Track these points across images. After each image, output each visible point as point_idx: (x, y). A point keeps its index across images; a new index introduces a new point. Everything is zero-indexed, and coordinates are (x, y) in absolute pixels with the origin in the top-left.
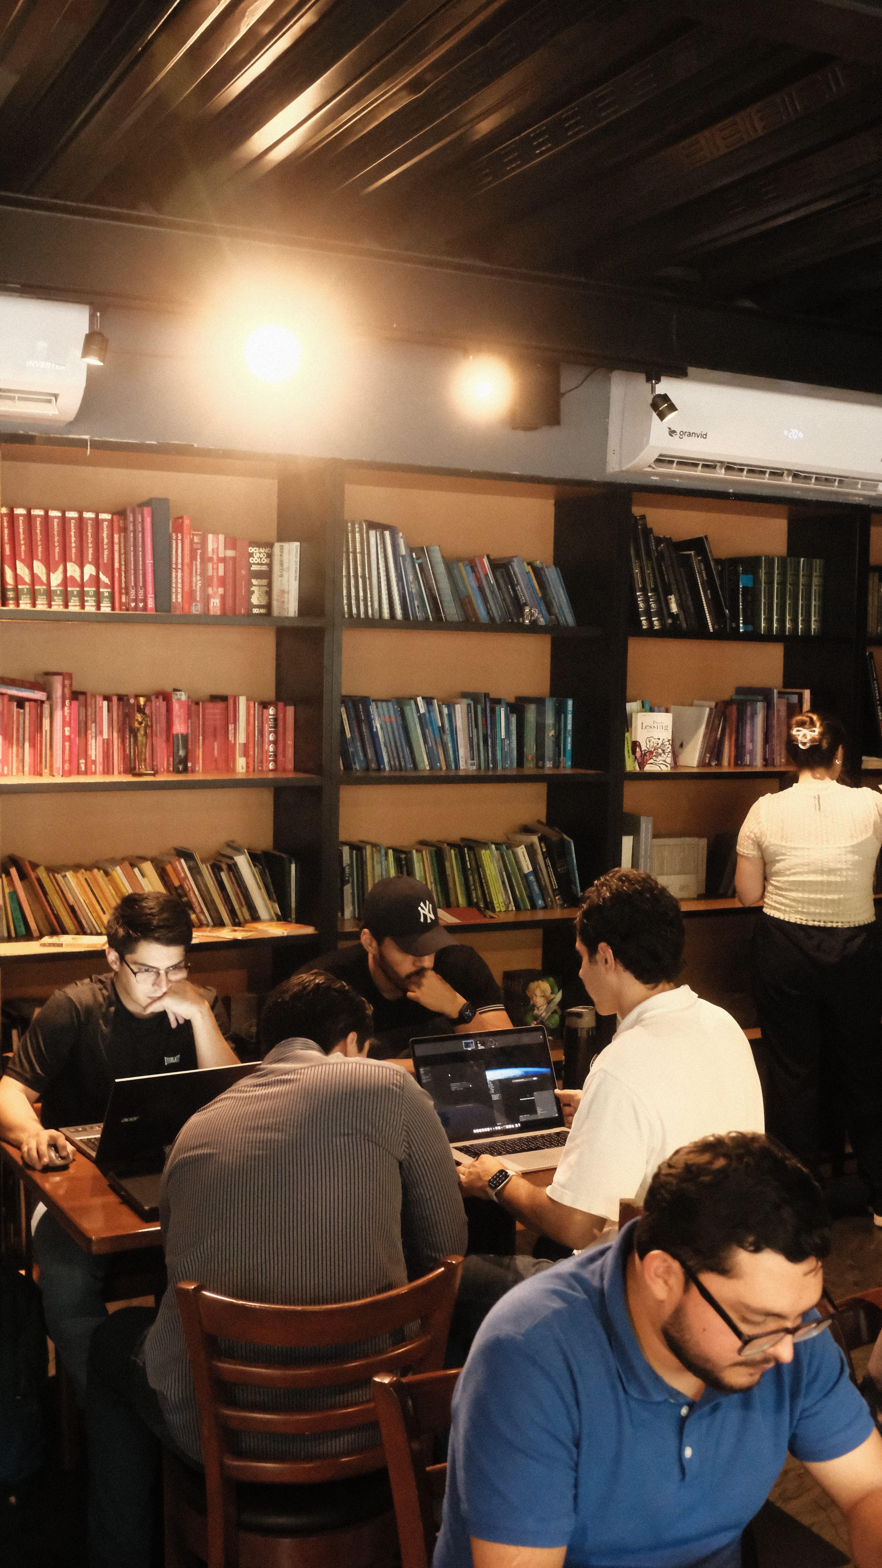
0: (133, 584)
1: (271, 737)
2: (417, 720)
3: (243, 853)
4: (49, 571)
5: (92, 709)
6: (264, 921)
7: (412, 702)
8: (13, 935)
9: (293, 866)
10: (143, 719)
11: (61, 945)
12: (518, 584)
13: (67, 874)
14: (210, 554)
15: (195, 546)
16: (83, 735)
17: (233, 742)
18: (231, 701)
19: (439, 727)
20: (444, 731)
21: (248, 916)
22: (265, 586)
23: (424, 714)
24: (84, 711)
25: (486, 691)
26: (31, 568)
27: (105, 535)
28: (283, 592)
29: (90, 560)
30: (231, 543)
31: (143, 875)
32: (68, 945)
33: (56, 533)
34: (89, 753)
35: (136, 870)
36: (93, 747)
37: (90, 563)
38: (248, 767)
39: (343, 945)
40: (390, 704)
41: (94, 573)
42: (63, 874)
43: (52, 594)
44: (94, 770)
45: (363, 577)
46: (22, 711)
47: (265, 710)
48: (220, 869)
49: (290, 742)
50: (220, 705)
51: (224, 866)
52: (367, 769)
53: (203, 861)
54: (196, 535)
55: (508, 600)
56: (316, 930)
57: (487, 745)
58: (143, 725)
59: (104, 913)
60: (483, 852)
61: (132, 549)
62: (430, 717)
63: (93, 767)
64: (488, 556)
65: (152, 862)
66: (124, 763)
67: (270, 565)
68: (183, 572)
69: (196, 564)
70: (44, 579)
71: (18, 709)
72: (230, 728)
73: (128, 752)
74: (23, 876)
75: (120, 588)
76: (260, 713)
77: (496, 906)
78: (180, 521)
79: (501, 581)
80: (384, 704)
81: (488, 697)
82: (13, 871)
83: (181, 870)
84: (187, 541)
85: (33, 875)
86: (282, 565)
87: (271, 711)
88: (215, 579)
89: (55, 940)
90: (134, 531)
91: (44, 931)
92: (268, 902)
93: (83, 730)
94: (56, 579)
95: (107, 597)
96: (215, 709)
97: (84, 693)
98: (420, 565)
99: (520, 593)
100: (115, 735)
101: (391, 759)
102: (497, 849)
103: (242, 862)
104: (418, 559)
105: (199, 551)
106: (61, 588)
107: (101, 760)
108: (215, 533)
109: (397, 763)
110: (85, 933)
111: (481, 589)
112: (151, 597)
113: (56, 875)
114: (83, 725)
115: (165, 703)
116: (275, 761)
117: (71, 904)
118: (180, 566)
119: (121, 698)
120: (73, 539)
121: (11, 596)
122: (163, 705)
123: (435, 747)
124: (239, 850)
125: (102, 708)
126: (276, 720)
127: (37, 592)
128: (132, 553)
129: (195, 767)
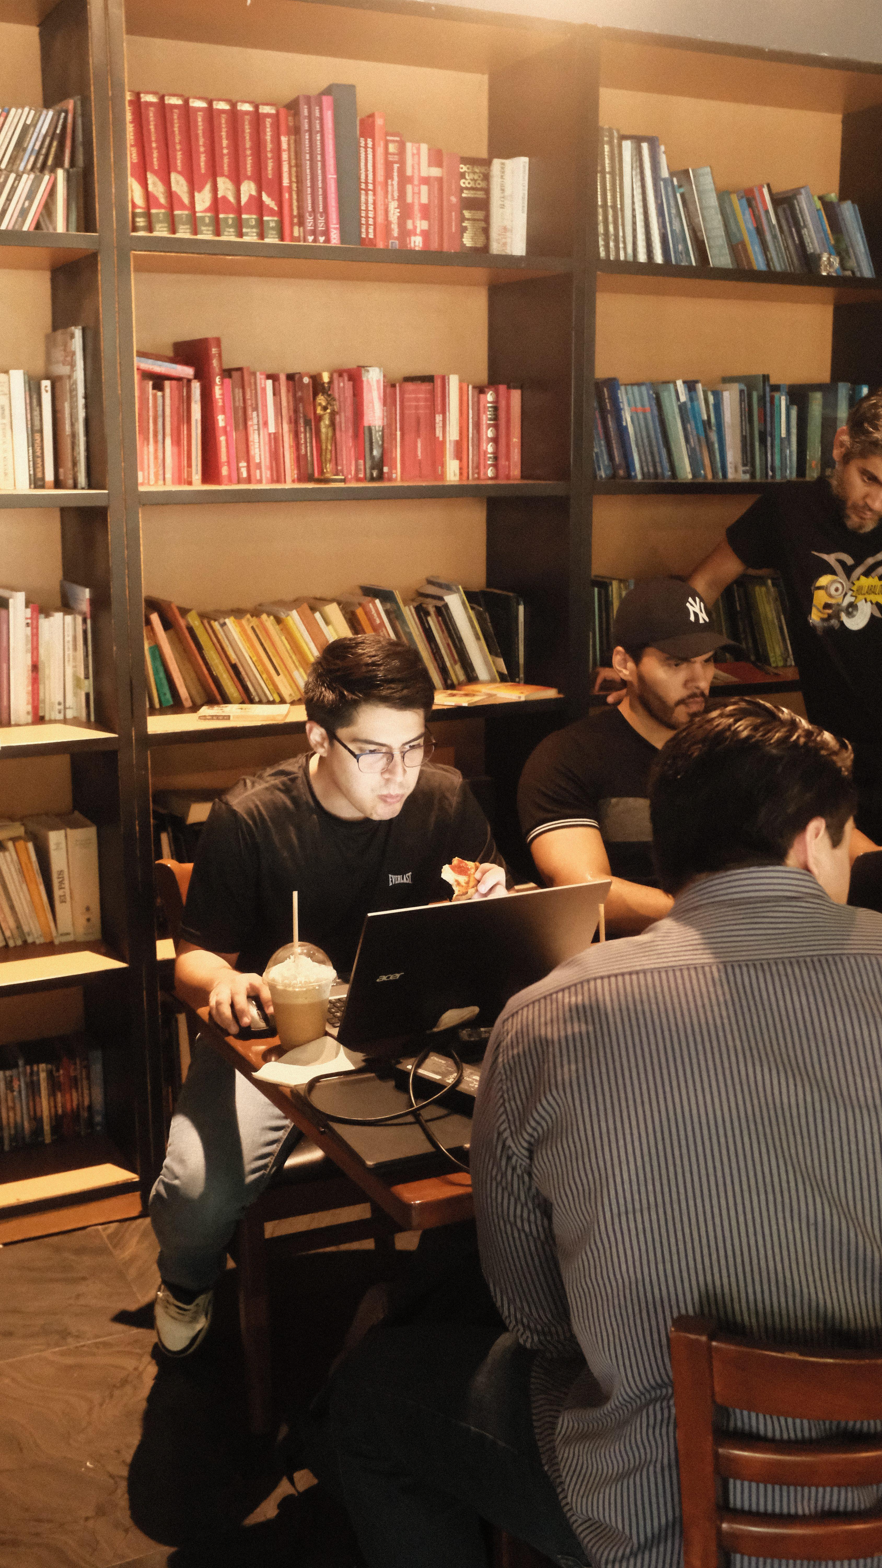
0: (310, 209)
1: (490, 433)
2: (677, 410)
3: (458, 591)
4: (193, 189)
5: (251, 390)
6: (483, 683)
7: (672, 386)
8: (157, 706)
9: (521, 608)
10: (328, 403)
11: (227, 718)
12: (805, 226)
13: (227, 621)
14: (409, 172)
15: (391, 158)
16: (241, 427)
17: (441, 439)
18: (438, 382)
19: (703, 421)
20: (710, 427)
21: (462, 677)
22: (481, 220)
23: (685, 403)
24: (241, 394)
25: (766, 373)
26: (167, 183)
27: (268, 138)
28: (505, 229)
29: (249, 174)
30: (437, 158)
31: (327, 623)
32: (238, 717)
33: (200, 132)
34: (252, 452)
35: (317, 615)
36: (257, 445)
37: (249, 178)
38: (461, 474)
39: (594, 712)
40: (644, 388)
41: (254, 193)
42: (222, 621)
43: (198, 223)
44: (258, 477)
45: (614, 207)
46: (159, 394)
47: (482, 396)
48: (427, 614)
49: (516, 440)
50: (425, 387)
51: (432, 610)
52: (614, 476)
53: (406, 603)
54: (393, 141)
55: (792, 248)
56: (559, 692)
57: (766, 446)
58: (329, 411)
59: (278, 674)
60: (757, 588)
61: (308, 157)
62: (693, 407)
63: (258, 471)
64: (768, 186)
65: (339, 604)
66: (299, 467)
67: (487, 191)
68: (374, 195)
69: (392, 185)
70: (186, 200)
71: (155, 391)
72: (437, 420)
73: (303, 452)
74: (167, 625)
75: (292, 216)
76: (476, 399)
77: (772, 660)
78: (371, 119)
79: (783, 222)
80: (636, 388)
81: (769, 380)
82: (155, 618)
83: (375, 615)
84: (380, 150)
85: (182, 623)
86: (503, 190)
87: (490, 397)
88: (416, 208)
89: (216, 710)
90: (310, 131)
91: (199, 701)
92: (490, 658)
93: (241, 421)
94: (203, 200)
95: (273, 228)
96: (418, 393)
97: (240, 369)
98: (682, 195)
99: (807, 240)
100: (286, 427)
101: (644, 464)
102: (774, 584)
103: (455, 603)
104: (680, 186)
105: (396, 166)
106: (209, 214)
107: (268, 463)
108: (417, 141)
109: (651, 470)
110: (252, 702)
111: (759, 231)
112: (335, 228)
113: (212, 622)
114: (240, 413)
115: (351, 383)
116: (495, 466)
117: (233, 662)
118: (371, 187)
119: (290, 377)
120: (225, 143)
121: (142, 224)
122: (349, 385)
123: (698, 448)
124: (449, 588)
125: (264, 390)
126: (496, 409)
127: (176, 219)
128: (308, 162)
129: (392, 473)
